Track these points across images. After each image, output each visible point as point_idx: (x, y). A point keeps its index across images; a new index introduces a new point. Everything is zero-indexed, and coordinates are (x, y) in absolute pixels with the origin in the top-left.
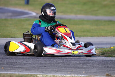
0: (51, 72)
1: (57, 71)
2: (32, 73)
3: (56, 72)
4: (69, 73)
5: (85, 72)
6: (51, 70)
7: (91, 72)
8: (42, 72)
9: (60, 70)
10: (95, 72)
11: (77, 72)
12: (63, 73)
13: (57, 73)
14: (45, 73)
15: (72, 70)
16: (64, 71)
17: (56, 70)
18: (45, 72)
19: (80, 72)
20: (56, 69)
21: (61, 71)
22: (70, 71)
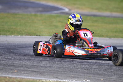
0: (66, 78)
1: (74, 77)
2: (46, 78)
3: (72, 79)
5: (104, 80)
6: (67, 76)
7: (110, 80)
8: (57, 78)
9: (77, 76)
10: (114, 80)
11: (95, 79)
14: (60, 79)
15: (90, 77)
16: (81, 78)
17: (73, 76)
19: (97, 79)
20: (73, 75)
22: (88, 77)
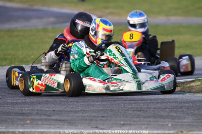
0: (112, 127)
1: (124, 125)
3: (120, 127)
4: (143, 127)
5: (172, 125)
6: (113, 124)
7: (182, 125)
8: (97, 127)
9: (128, 122)
10: (189, 125)
11: (159, 125)
12: (134, 127)
13: (123, 128)
14: (102, 129)
15: (150, 122)
16: (135, 125)
17: (122, 123)
18: (103, 127)
20: (121, 120)
21: (130, 124)
22: (147, 123)
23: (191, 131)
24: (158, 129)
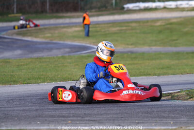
1: (138, 123)
4: (153, 124)
5: (173, 122)
6: (130, 122)
7: (181, 123)
8: (119, 125)
9: (141, 121)
11: (163, 123)
12: (146, 125)
15: (157, 121)
16: (147, 123)
17: (137, 121)
18: (123, 125)
19: (166, 123)
21: (143, 123)
22: (154, 122)
23: (188, 127)
24: (164, 126)
